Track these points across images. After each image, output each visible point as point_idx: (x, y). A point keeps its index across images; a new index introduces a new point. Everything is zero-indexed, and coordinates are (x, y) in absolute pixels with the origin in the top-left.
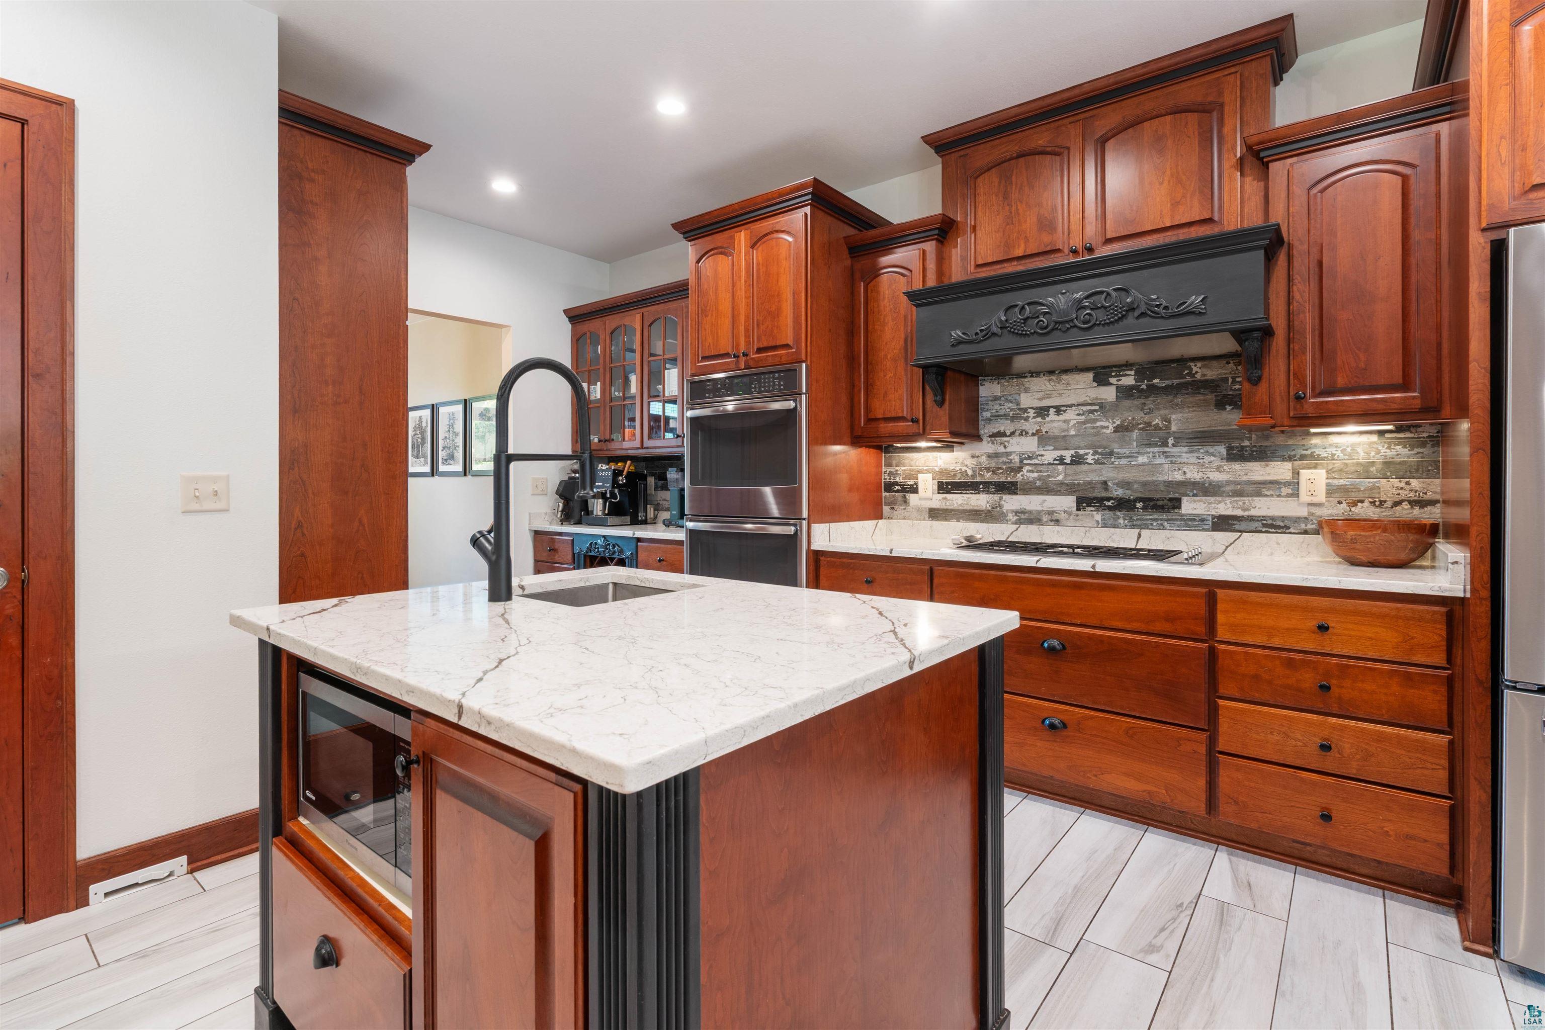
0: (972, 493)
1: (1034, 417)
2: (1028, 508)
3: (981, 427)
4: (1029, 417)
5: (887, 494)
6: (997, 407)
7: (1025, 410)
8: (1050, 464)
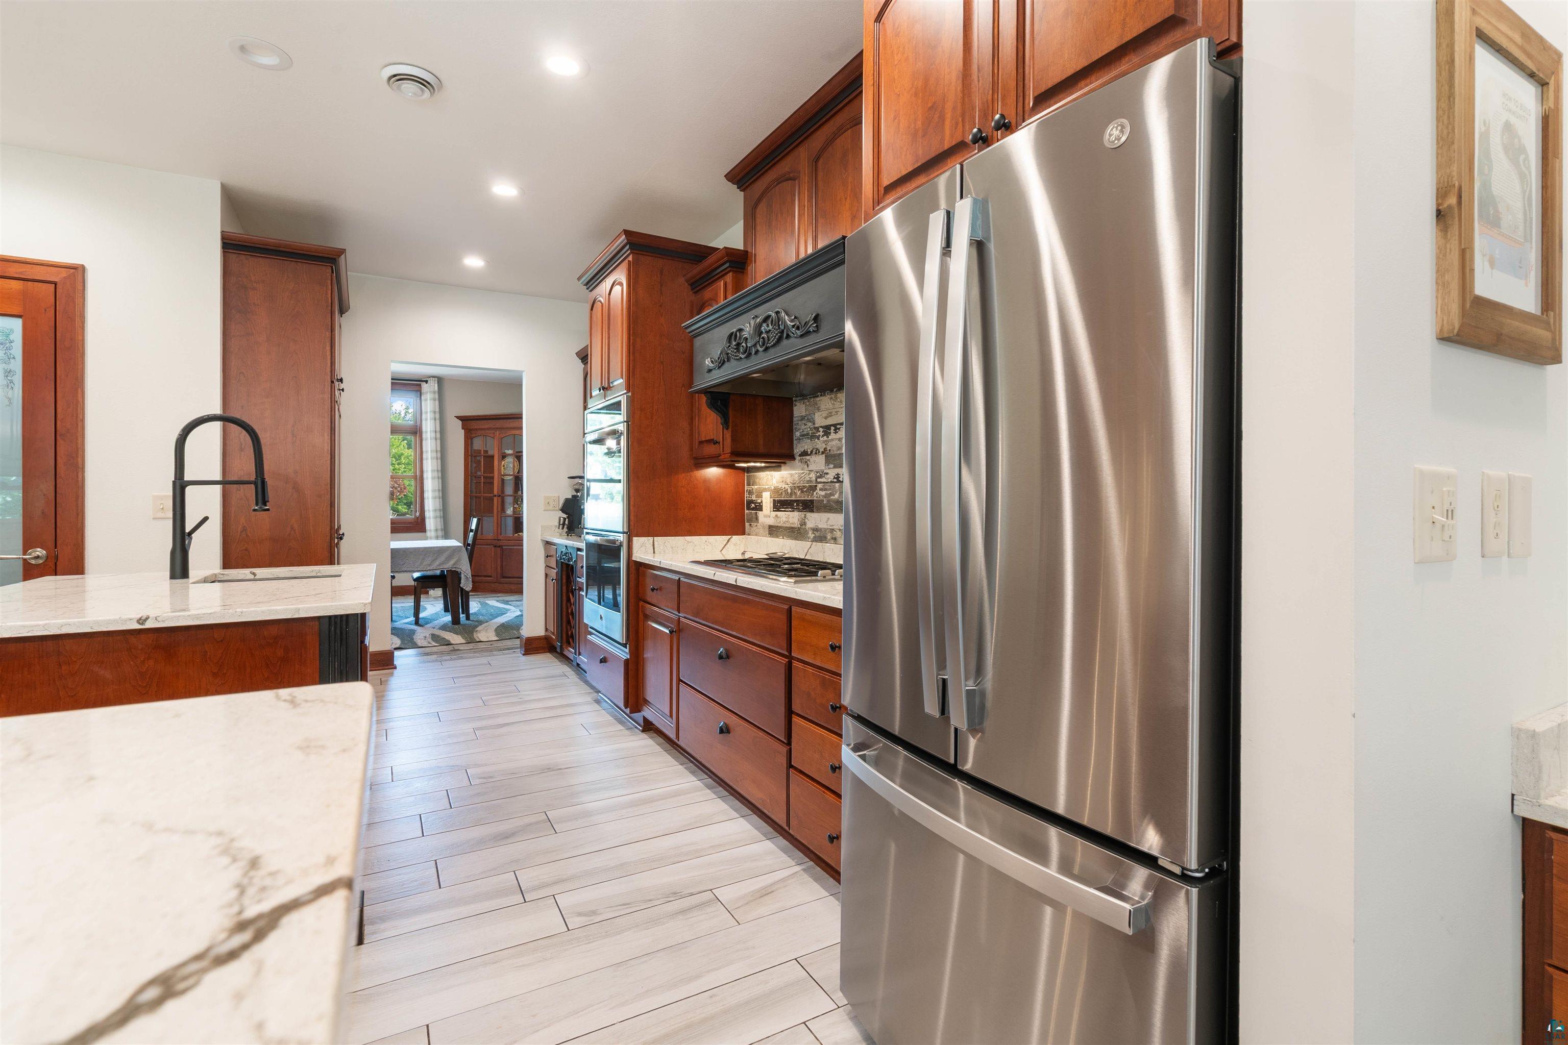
0: (790, 511)
1: (823, 436)
2: (820, 526)
3: (795, 446)
4: (819, 435)
5: (748, 511)
6: (803, 427)
7: (817, 429)
8: (832, 482)
